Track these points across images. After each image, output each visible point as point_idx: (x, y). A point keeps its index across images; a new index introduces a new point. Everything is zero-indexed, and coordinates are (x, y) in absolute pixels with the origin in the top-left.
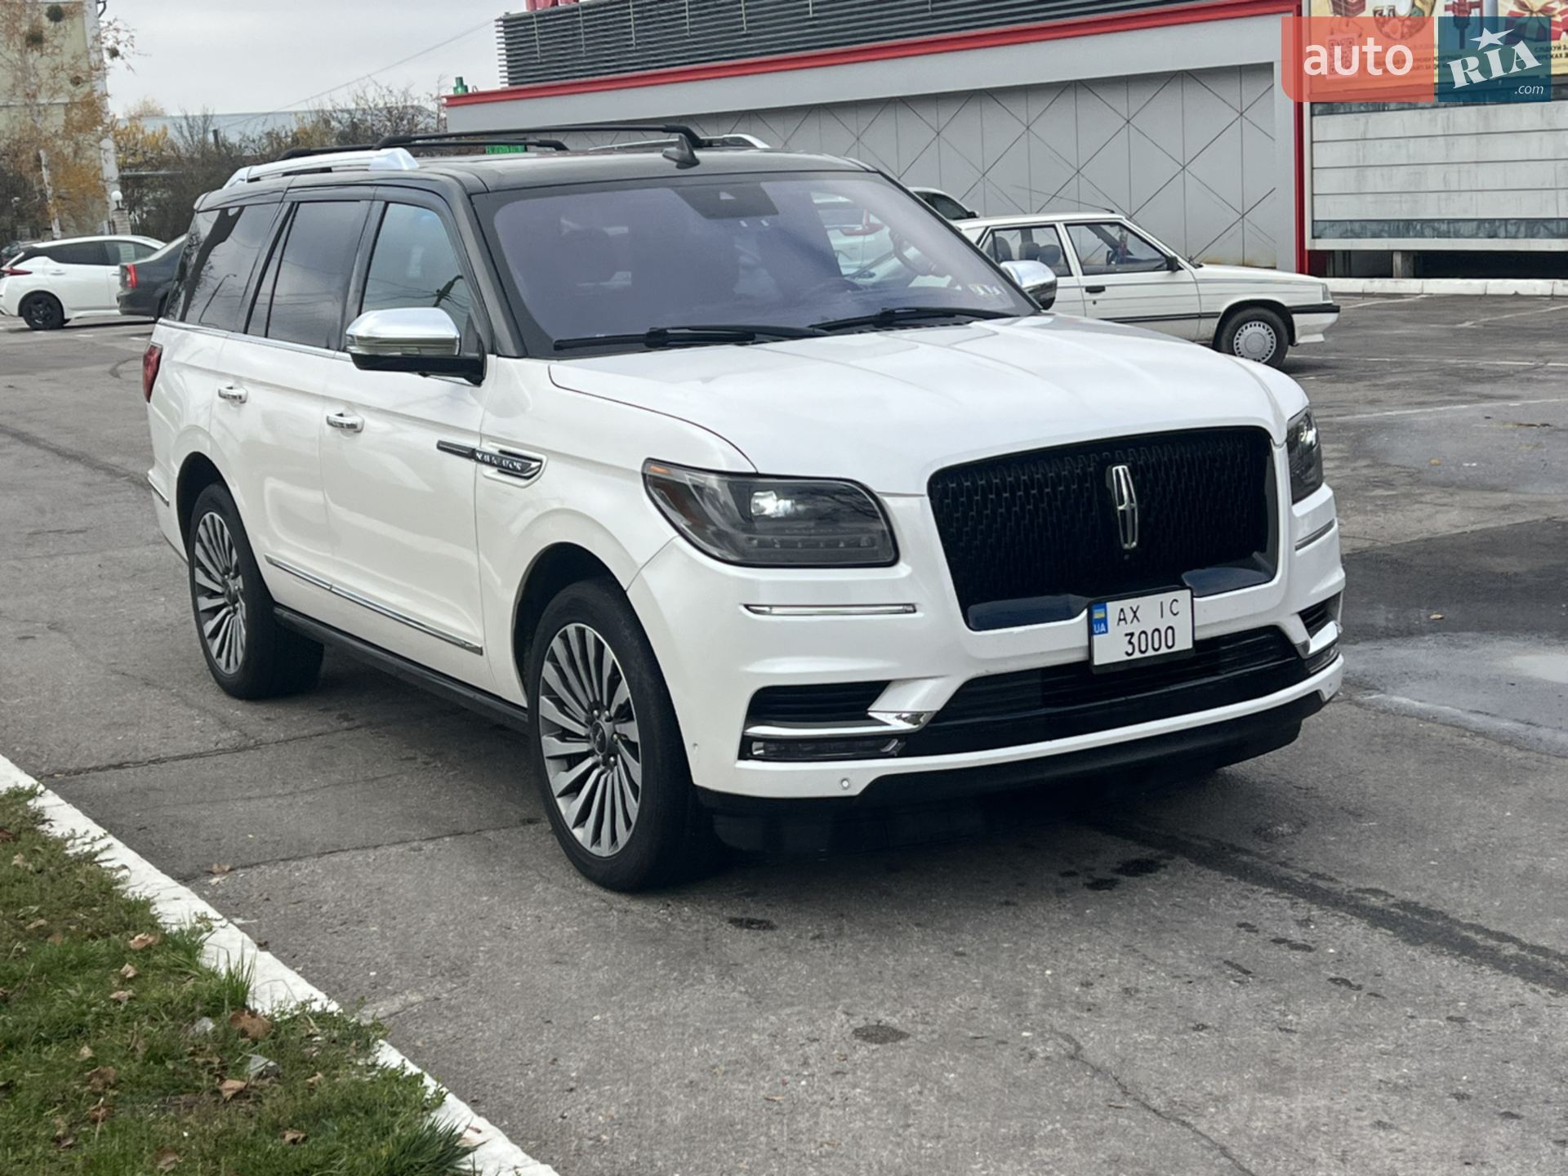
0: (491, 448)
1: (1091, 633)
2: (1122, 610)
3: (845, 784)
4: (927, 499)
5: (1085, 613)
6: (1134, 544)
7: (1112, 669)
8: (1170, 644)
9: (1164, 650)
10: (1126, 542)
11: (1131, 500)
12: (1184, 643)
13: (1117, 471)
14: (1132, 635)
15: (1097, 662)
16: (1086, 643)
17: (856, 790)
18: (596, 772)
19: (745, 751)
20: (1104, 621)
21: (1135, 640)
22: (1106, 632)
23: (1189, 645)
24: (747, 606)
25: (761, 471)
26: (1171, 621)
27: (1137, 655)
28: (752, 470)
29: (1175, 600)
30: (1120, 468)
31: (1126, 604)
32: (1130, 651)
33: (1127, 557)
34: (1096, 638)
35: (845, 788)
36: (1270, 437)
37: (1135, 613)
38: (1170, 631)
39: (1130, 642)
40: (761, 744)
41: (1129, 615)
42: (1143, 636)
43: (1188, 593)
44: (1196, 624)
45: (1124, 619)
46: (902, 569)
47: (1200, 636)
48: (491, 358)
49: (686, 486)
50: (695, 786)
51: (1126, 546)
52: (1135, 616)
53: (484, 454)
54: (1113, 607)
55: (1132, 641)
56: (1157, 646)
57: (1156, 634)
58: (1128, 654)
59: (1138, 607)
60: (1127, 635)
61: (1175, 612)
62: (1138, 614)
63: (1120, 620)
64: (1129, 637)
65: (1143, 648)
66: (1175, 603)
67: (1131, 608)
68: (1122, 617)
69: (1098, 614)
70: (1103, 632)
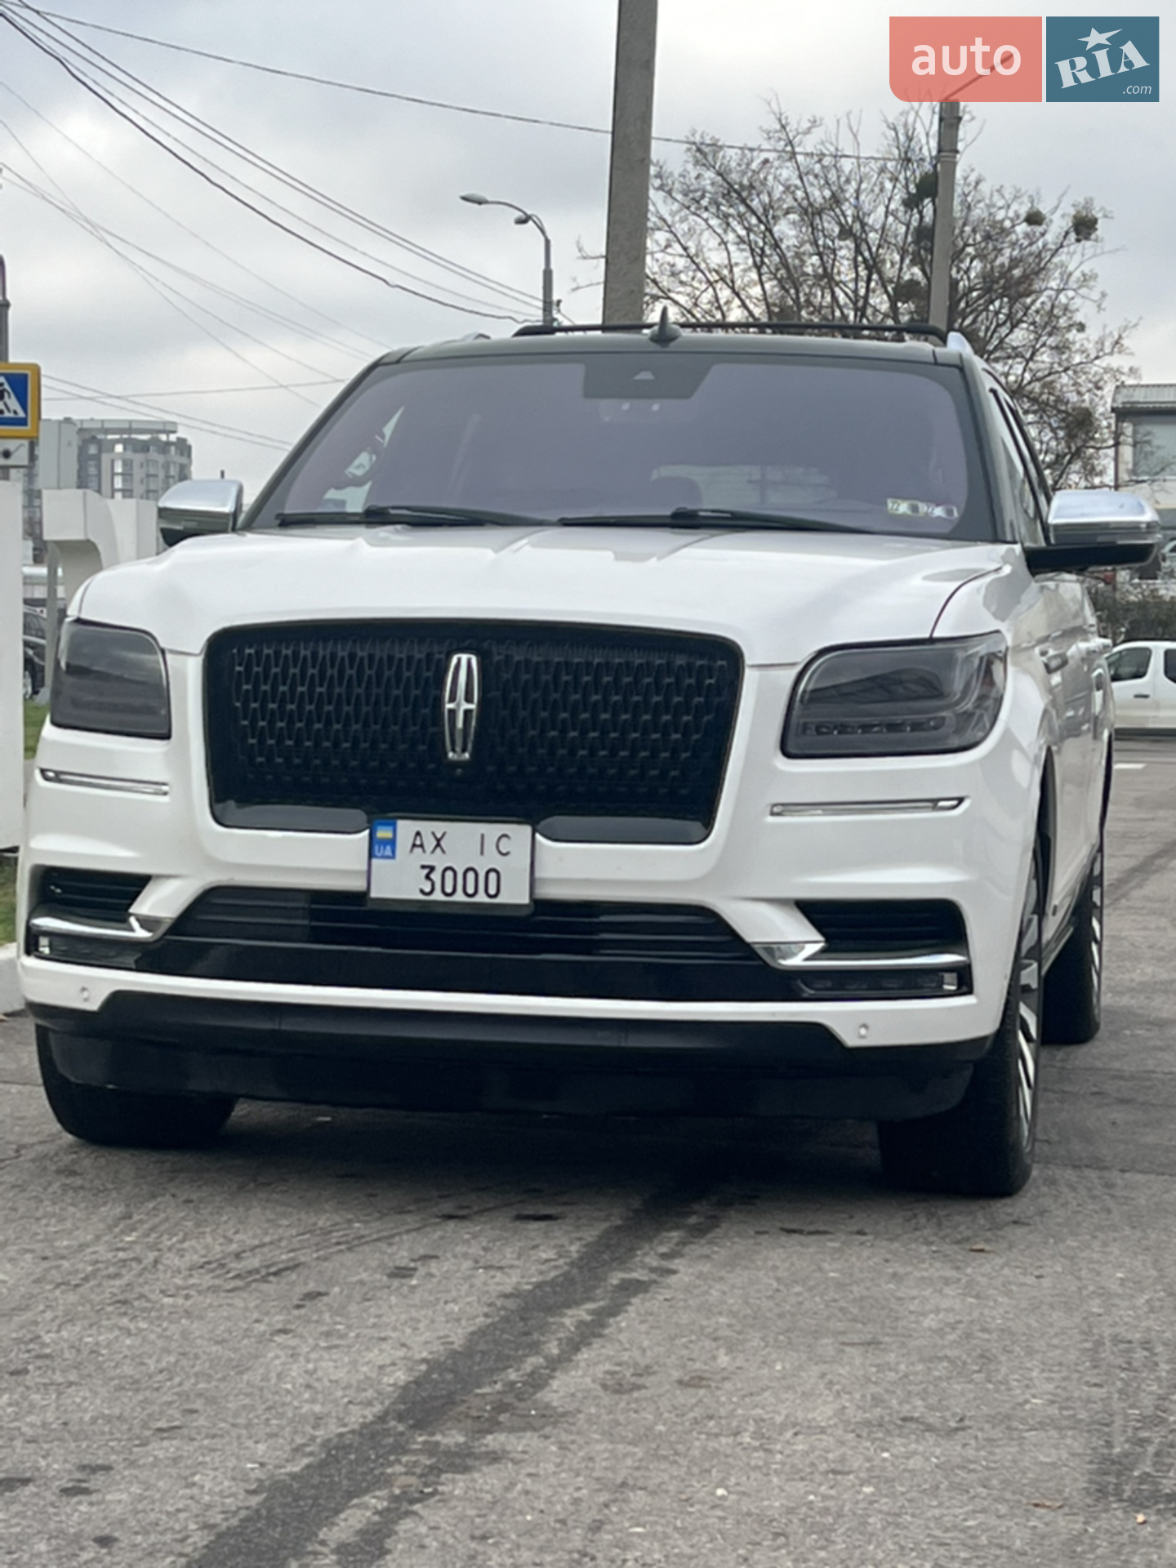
1: (371, 855)
2: (418, 834)
3: (85, 994)
4: (202, 659)
5: (367, 832)
6: (464, 756)
7: (397, 908)
8: (492, 891)
9: (481, 898)
10: (454, 751)
12: (515, 894)
13: (459, 660)
14: (432, 869)
15: (374, 894)
16: (365, 867)
17: (94, 1005)
19: (31, 946)
20: (392, 842)
21: (436, 877)
22: (393, 857)
23: (525, 900)
26: (492, 860)
27: (438, 896)
29: (505, 836)
30: (464, 657)
31: (428, 828)
32: (427, 889)
33: (459, 771)
34: (376, 861)
36: (743, 656)
37: (438, 841)
38: (493, 876)
39: (427, 877)
40: (47, 940)
41: (430, 843)
42: (449, 874)
43: (526, 829)
44: (538, 874)
45: (422, 846)
47: (544, 891)
51: (450, 756)
52: (438, 845)
54: (406, 828)
55: (432, 876)
56: (470, 890)
57: (471, 875)
58: (422, 891)
59: (444, 834)
60: (423, 867)
61: (504, 851)
62: (443, 843)
63: (414, 845)
64: (426, 871)
65: (449, 890)
66: (504, 840)
67: (433, 834)
68: (418, 842)
69: (383, 833)
70: (388, 857)
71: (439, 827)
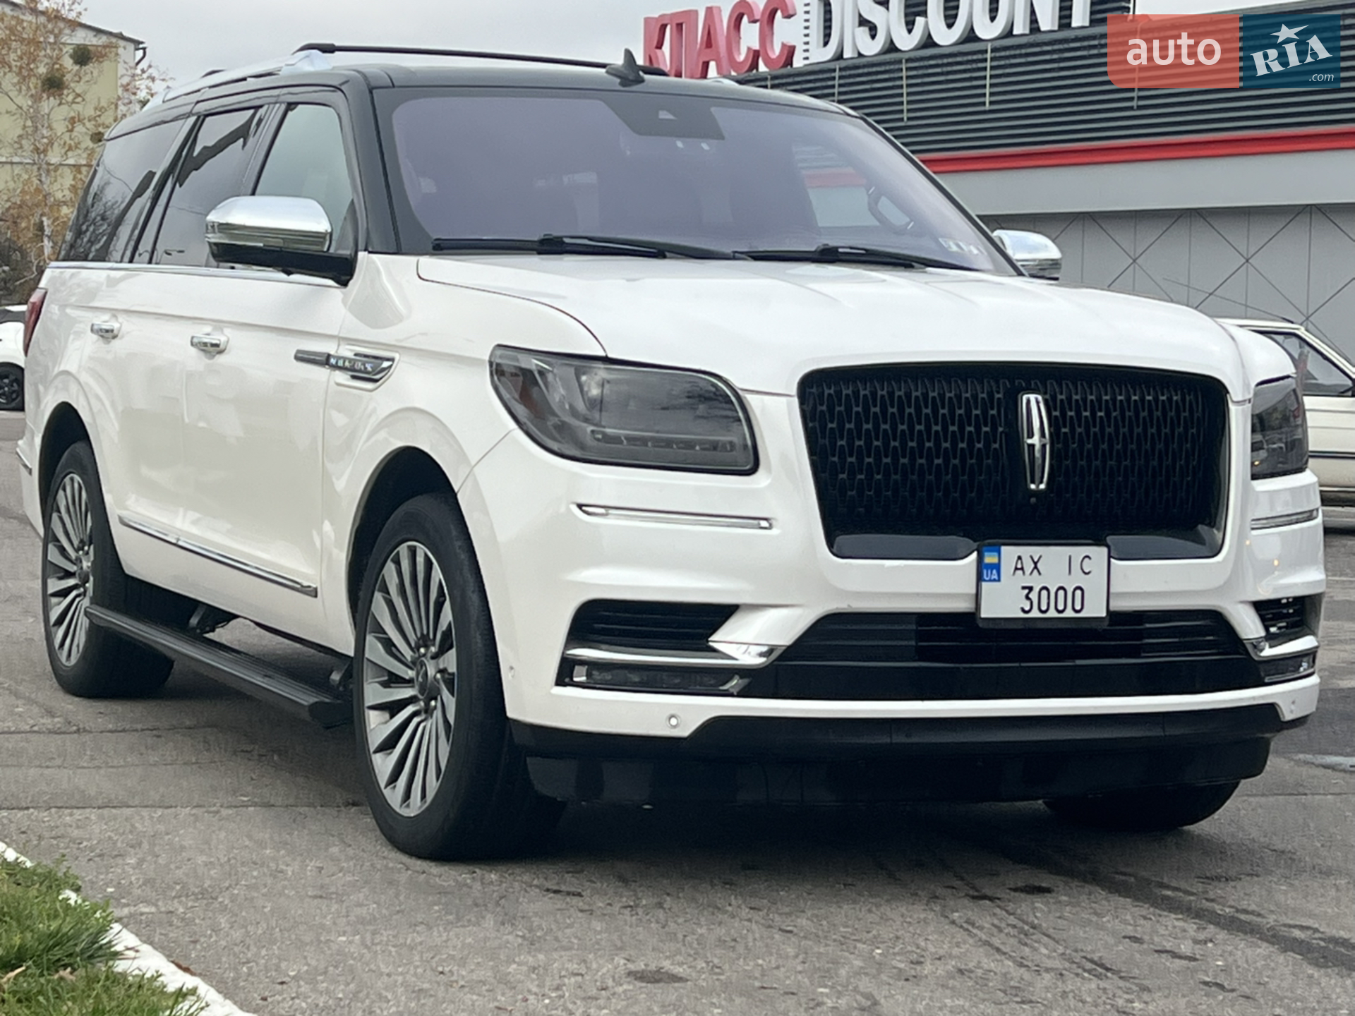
0: (347, 352)
1: (980, 579)
2: (1019, 558)
3: (674, 721)
4: (796, 401)
5: (974, 555)
6: (1042, 486)
7: (1003, 626)
8: (1078, 607)
9: (1069, 613)
10: (1033, 482)
11: (1043, 435)
12: (1095, 609)
13: (1028, 401)
14: (1031, 589)
15: (984, 614)
16: (974, 591)
17: (685, 731)
18: (416, 720)
19: (565, 676)
20: (997, 567)
21: (1034, 596)
22: (999, 580)
23: (1104, 614)
24: (580, 506)
25: (611, 355)
26: (1077, 579)
27: (1035, 614)
28: (601, 353)
29: (1087, 557)
30: (1032, 397)
31: (1027, 552)
32: (1027, 608)
33: (1033, 500)
34: (984, 585)
35: (675, 727)
36: (1227, 392)
37: (1036, 563)
38: (1078, 593)
39: (1027, 597)
40: (584, 669)
41: (1029, 566)
42: (1044, 593)
43: (1104, 550)
44: (1112, 590)
45: (1022, 569)
46: (759, 480)
47: (1117, 605)
48: (362, 255)
49: (530, 372)
50: (507, 718)
51: (1033, 486)
52: (1036, 567)
53: (338, 358)
54: (1009, 554)
55: (1030, 596)
56: (1061, 607)
57: (1061, 593)
58: (1023, 611)
59: (1040, 557)
60: (1024, 588)
61: (1087, 571)
62: (1039, 565)
63: (1016, 569)
64: (1027, 591)
65: (1044, 607)
66: (1087, 560)
67: (1032, 558)
68: (1019, 566)
69: (990, 559)
70: (994, 580)
71: (1036, 551)
